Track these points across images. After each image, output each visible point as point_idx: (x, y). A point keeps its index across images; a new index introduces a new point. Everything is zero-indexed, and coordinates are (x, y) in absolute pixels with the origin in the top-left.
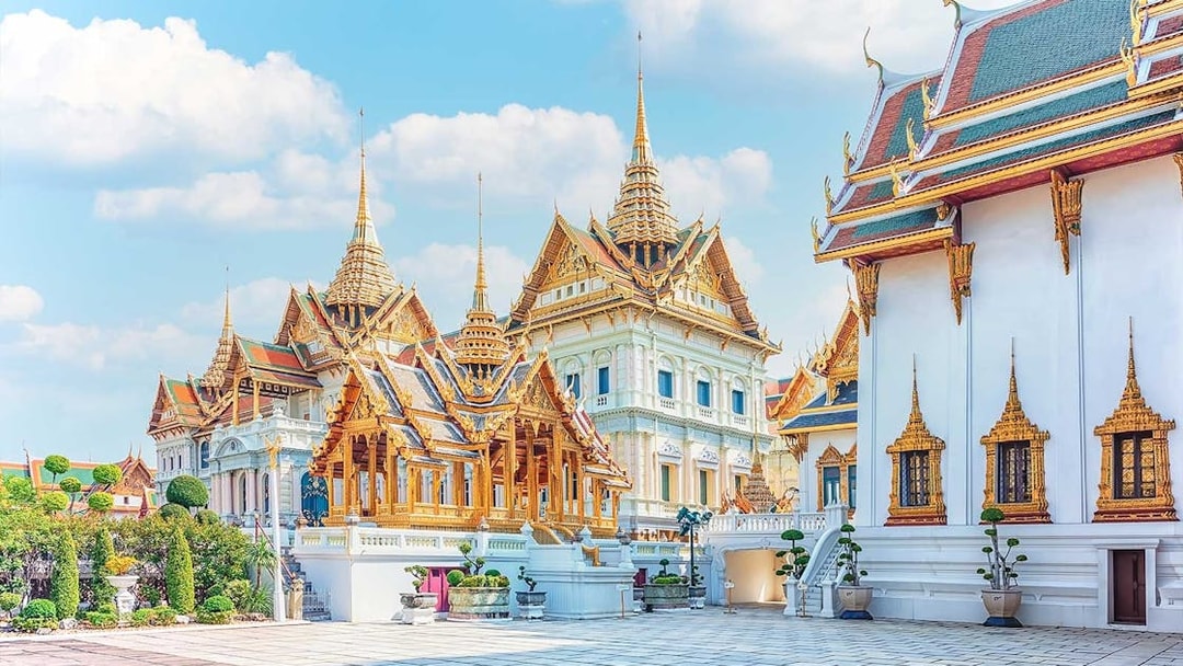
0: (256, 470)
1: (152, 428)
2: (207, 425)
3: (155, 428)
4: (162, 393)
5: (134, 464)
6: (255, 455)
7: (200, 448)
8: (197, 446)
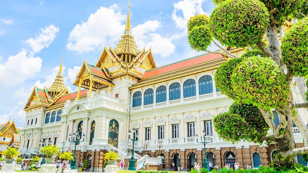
0: (88, 119)
1: (26, 108)
2: (50, 106)
3: (27, 108)
4: (34, 94)
5: (11, 124)
6: (90, 112)
7: (45, 115)
8: (45, 114)
